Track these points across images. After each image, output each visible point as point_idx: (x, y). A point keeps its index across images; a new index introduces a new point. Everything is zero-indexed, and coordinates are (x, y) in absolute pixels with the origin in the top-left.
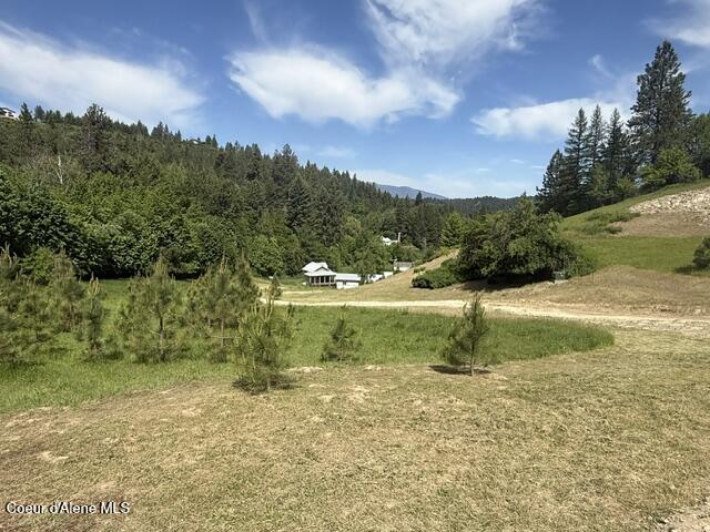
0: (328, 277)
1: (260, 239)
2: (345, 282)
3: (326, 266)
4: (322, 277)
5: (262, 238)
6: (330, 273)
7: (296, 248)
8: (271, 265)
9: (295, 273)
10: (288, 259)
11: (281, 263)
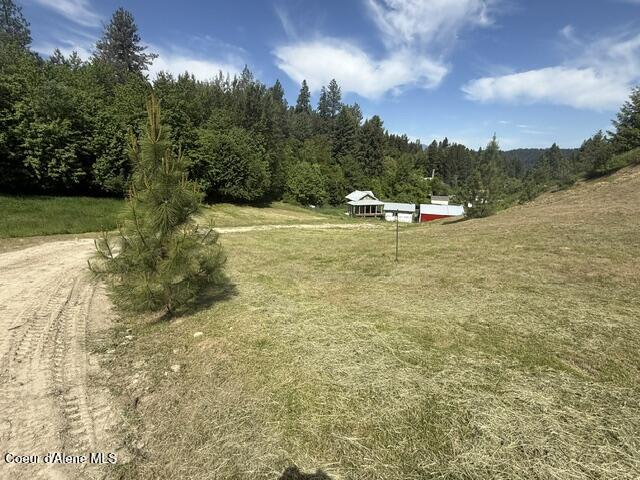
0: (374, 207)
1: (302, 165)
2: (396, 213)
3: (372, 195)
4: (368, 207)
5: (305, 164)
6: (376, 202)
7: (339, 177)
8: (313, 192)
9: (338, 203)
10: (331, 189)
11: (324, 192)
